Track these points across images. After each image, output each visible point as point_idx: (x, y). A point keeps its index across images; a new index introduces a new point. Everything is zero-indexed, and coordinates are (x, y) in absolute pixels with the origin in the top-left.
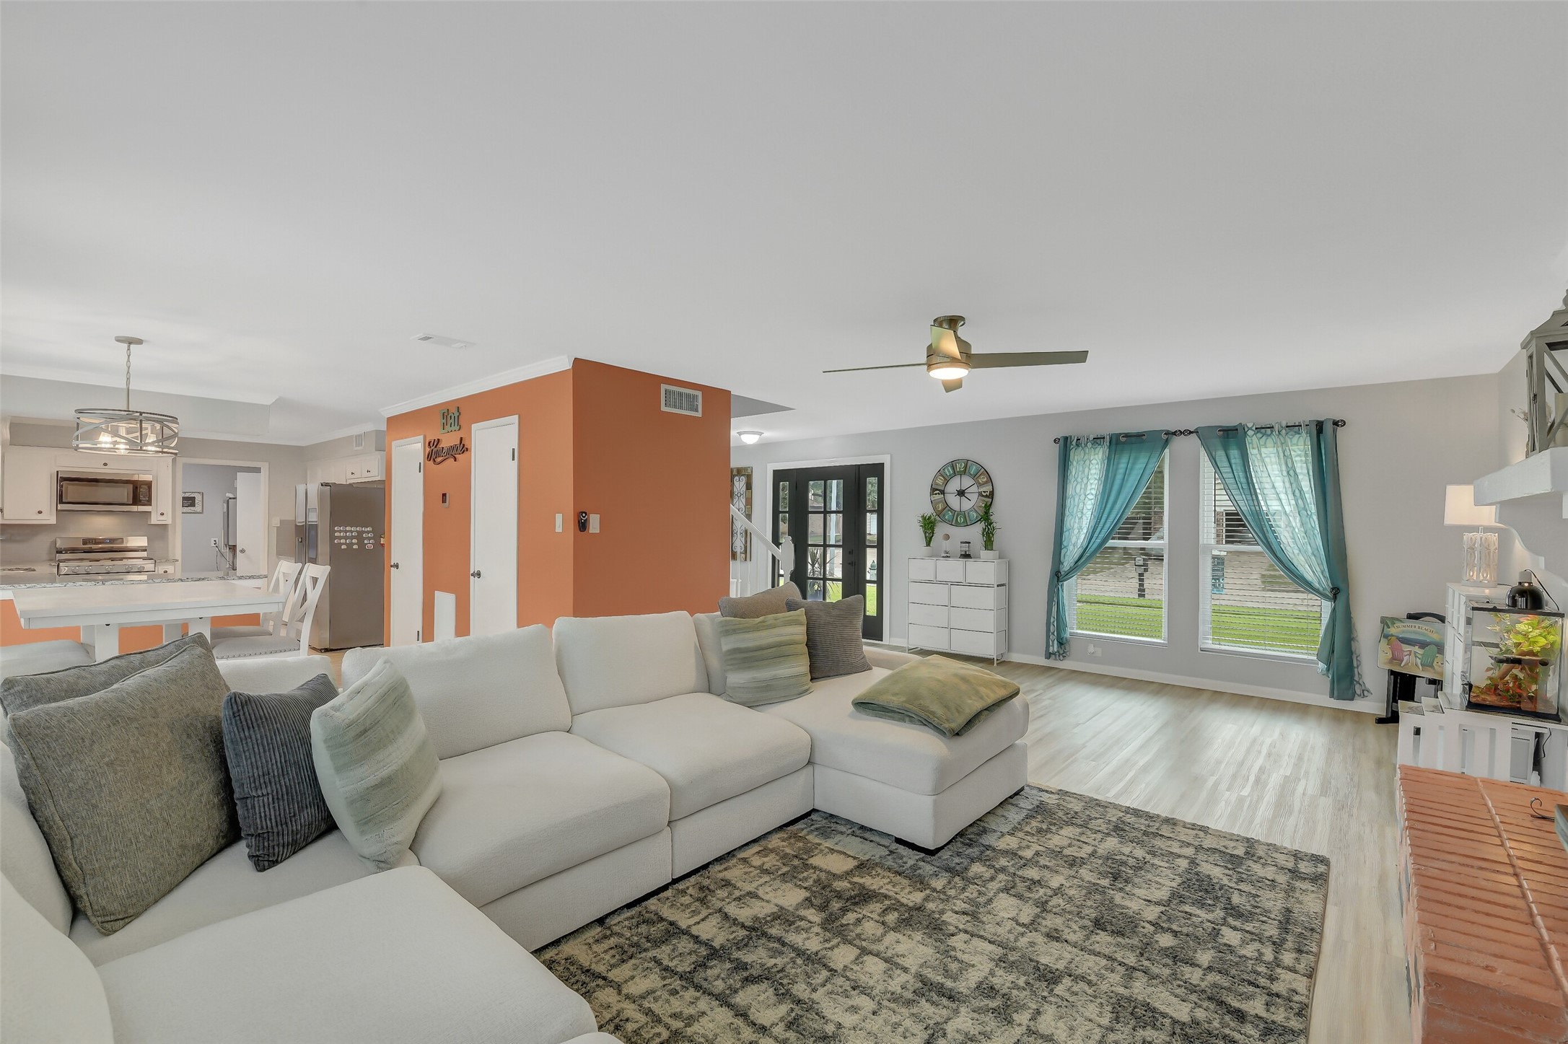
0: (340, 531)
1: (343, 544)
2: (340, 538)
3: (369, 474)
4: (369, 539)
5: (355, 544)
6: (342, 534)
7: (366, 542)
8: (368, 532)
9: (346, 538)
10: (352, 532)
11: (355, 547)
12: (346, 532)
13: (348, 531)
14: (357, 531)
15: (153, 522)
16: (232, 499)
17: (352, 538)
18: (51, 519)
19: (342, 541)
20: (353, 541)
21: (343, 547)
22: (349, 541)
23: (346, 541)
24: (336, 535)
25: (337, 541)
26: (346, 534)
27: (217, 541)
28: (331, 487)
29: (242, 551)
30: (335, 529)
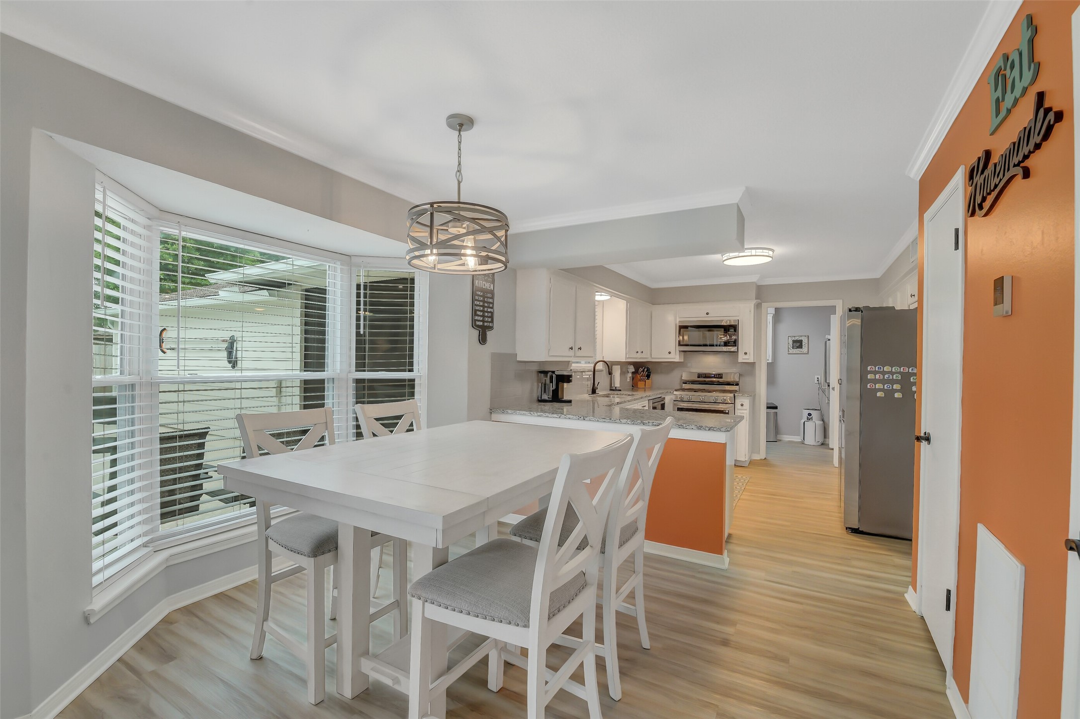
0: (875, 373)
1: (880, 390)
2: (875, 381)
5: (897, 391)
6: (877, 376)
9: (883, 382)
10: (892, 373)
11: (896, 395)
12: (884, 373)
13: (887, 372)
14: (900, 373)
15: (740, 360)
16: (829, 340)
17: (893, 382)
18: (676, 358)
19: (878, 386)
20: (895, 387)
21: (879, 394)
22: (888, 387)
23: (884, 387)
24: (870, 376)
25: (871, 386)
26: (884, 377)
27: (819, 378)
28: (862, 312)
29: (833, 389)
30: (869, 368)
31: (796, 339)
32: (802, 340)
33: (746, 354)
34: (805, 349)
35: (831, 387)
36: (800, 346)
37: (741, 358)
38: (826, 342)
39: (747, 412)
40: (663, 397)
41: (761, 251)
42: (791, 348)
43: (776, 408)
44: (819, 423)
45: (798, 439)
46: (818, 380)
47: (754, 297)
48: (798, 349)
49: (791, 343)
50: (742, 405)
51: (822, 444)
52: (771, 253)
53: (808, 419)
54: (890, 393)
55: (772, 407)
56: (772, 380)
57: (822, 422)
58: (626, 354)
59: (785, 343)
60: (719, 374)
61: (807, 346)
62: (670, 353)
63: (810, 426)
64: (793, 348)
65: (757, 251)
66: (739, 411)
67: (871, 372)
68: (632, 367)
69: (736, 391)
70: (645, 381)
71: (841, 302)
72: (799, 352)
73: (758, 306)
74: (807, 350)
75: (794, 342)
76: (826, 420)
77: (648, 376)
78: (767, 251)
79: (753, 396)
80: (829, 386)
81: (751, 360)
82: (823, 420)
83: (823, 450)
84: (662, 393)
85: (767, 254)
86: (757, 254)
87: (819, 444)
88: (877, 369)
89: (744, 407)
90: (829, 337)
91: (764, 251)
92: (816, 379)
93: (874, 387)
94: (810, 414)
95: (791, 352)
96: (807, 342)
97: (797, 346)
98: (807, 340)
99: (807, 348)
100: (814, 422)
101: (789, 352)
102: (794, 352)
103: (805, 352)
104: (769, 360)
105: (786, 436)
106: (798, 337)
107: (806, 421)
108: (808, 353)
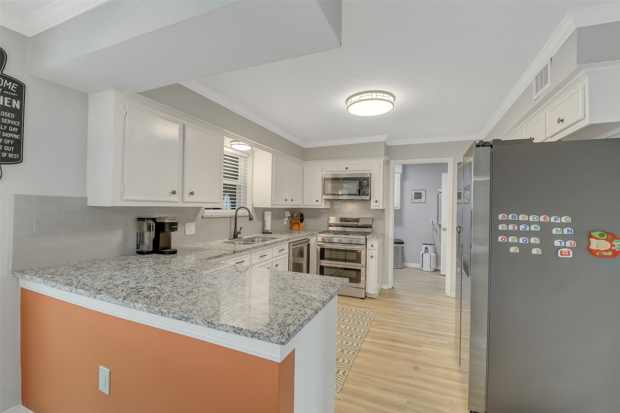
0: (508, 222)
1: (513, 244)
2: (508, 234)
3: (562, 126)
4: (564, 238)
5: (535, 246)
6: (511, 227)
7: (557, 243)
8: (562, 226)
9: (518, 234)
10: (529, 223)
11: (535, 251)
12: (519, 223)
13: (523, 222)
14: (539, 223)
15: (372, 207)
16: (440, 192)
17: (530, 234)
18: (322, 205)
19: (511, 239)
20: (533, 240)
21: (512, 250)
22: (525, 240)
23: (518, 240)
24: (500, 227)
25: (504, 239)
26: (519, 228)
27: (433, 221)
28: (492, 147)
29: (445, 229)
30: (500, 217)
32: (421, 193)
33: (376, 202)
34: (423, 200)
35: (442, 228)
36: (420, 198)
37: (373, 206)
38: (438, 195)
39: (377, 251)
40: (309, 238)
41: (382, 94)
42: (414, 199)
43: (403, 243)
44: (433, 254)
45: (418, 265)
47: (383, 153)
48: (418, 200)
49: (413, 195)
50: (372, 246)
51: (436, 270)
52: (391, 98)
53: (426, 252)
54: (526, 248)
55: (398, 242)
56: (398, 221)
57: (435, 254)
58: (272, 201)
59: (409, 195)
60: (357, 219)
61: (425, 197)
62: (317, 201)
63: (426, 256)
65: (378, 94)
66: (370, 251)
67: (502, 222)
68: (288, 212)
69: (369, 233)
70: (299, 224)
71: (452, 159)
72: (419, 202)
73: (387, 163)
74: (425, 200)
75: (416, 194)
76: (438, 252)
77: (302, 220)
78: (388, 96)
79: (383, 236)
80: (440, 227)
81: (381, 208)
82: (436, 252)
83: (435, 276)
84: (308, 235)
85: (388, 99)
86: (378, 97)
87: (434, 270)
88: (510, 218)
89: (374, 248)
90: (440, 191)
91: (385, 95)
92: (431, 222)
93: (506, 241)
94: (426, 248)
95: (414, 202)
96: (425, 195)
97: (417, 197)
98: (425, 193)
99: (425, 199)
100: (429, 254)
101: (413, 202)
102: (416, 202)
103: (423, 202)
104: (397, 207)
105: (409, 264)
106: (418, 191)
107: (424, 253)
108: (425, 203)
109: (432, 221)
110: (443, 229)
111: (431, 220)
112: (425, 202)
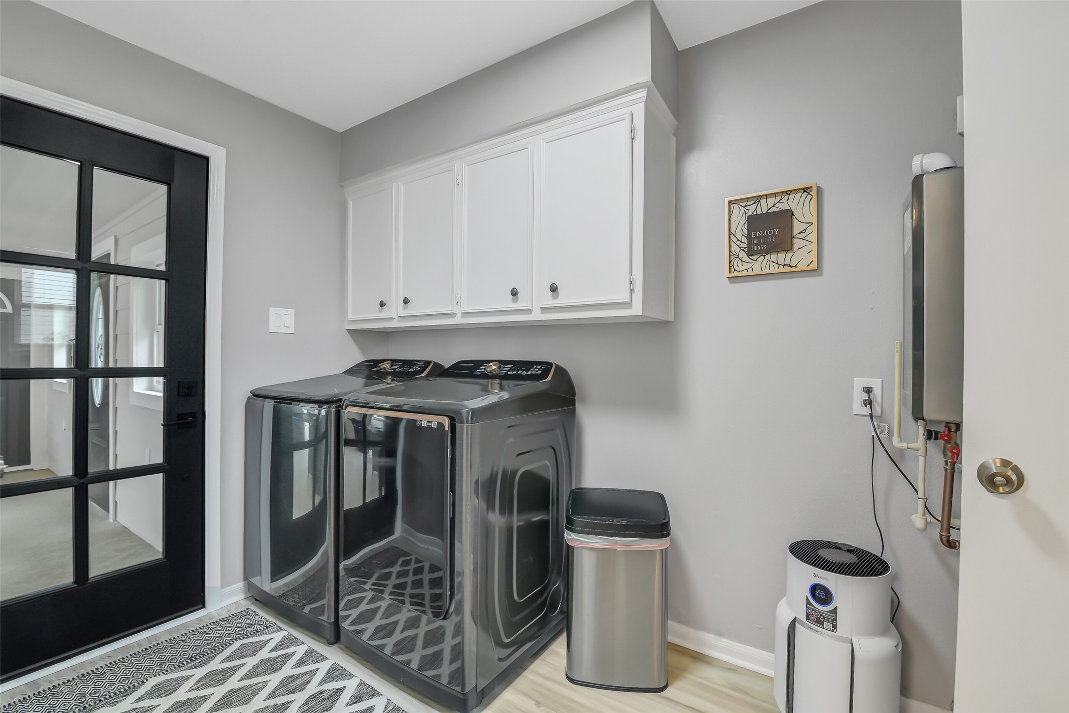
31: (764, 207)
32: (790, 213)
34: (803, 254)
36: (784, 243)
42: (743, 255)
46: (869, 403)
48: (773, 257)
49: (740, 230)
59: (714, 231)
61: (813, 237)
64: (750, 254)
72: (775, 269)
74: (814, 256)
75: (753, 222)
92: (859, 397)
94: (819, 594)
95: (745, 273)
96: (814, 220)
97: (767, 243)
98: (814, 212)
99: (814, 247)
100: (842, 639)
101: (736, 274)
102: (757, 271)
103: (802, 266)
104: (628, 305)
105: (710, 638)
106: (771, 201)
107: (801, 623)
108: (817, 271)
109: (868, 391)
110: (989, 480)
111: (859, 383)
112: (814, 266)
